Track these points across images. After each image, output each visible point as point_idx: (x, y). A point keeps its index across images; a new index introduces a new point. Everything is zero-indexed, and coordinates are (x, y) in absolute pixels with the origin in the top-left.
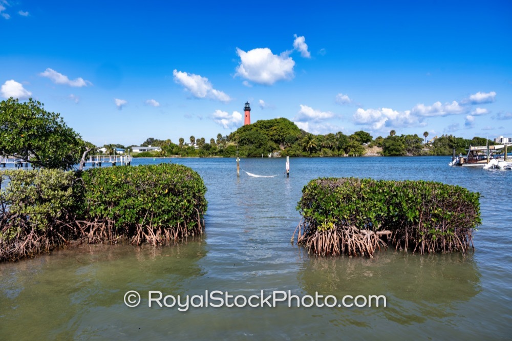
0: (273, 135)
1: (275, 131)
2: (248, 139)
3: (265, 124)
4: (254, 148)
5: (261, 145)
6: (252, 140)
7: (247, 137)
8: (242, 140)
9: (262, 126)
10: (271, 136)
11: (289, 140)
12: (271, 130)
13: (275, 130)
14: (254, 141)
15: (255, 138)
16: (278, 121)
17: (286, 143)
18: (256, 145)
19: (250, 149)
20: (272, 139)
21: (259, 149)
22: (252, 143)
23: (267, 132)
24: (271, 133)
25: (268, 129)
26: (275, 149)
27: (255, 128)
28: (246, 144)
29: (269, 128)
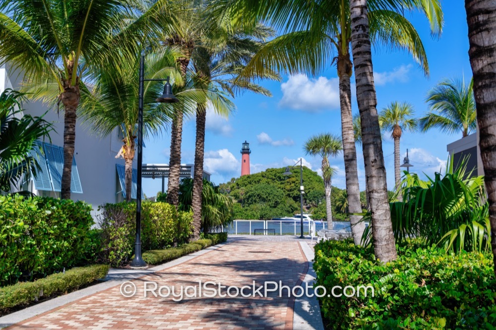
0: (291, 190)
1: (293, 185)
2: (258, 195)
3: (278, 175)
4: (268, 207)
5: (277, 203)
6: (265, 197)
7: (257, 192)
8: (250, 196)
9: (274, 178)
10: (288, 191)
11: (314, 197)
12: (288, 182)
13: (294, 182)
14: (267, 197)
15: (269, 194)
16: (295, 170)
17: (310, 201)
18: (270, 203)
19: (262, 209)
20: (289, 195)
21: (275, 209)
22: (264, 200)
23: (282, 186)
24: (288, 187)
25: (282, 181)
26: (296, 209)
27: (265, 180)
28: (255, 201)
29: (284, 180)
